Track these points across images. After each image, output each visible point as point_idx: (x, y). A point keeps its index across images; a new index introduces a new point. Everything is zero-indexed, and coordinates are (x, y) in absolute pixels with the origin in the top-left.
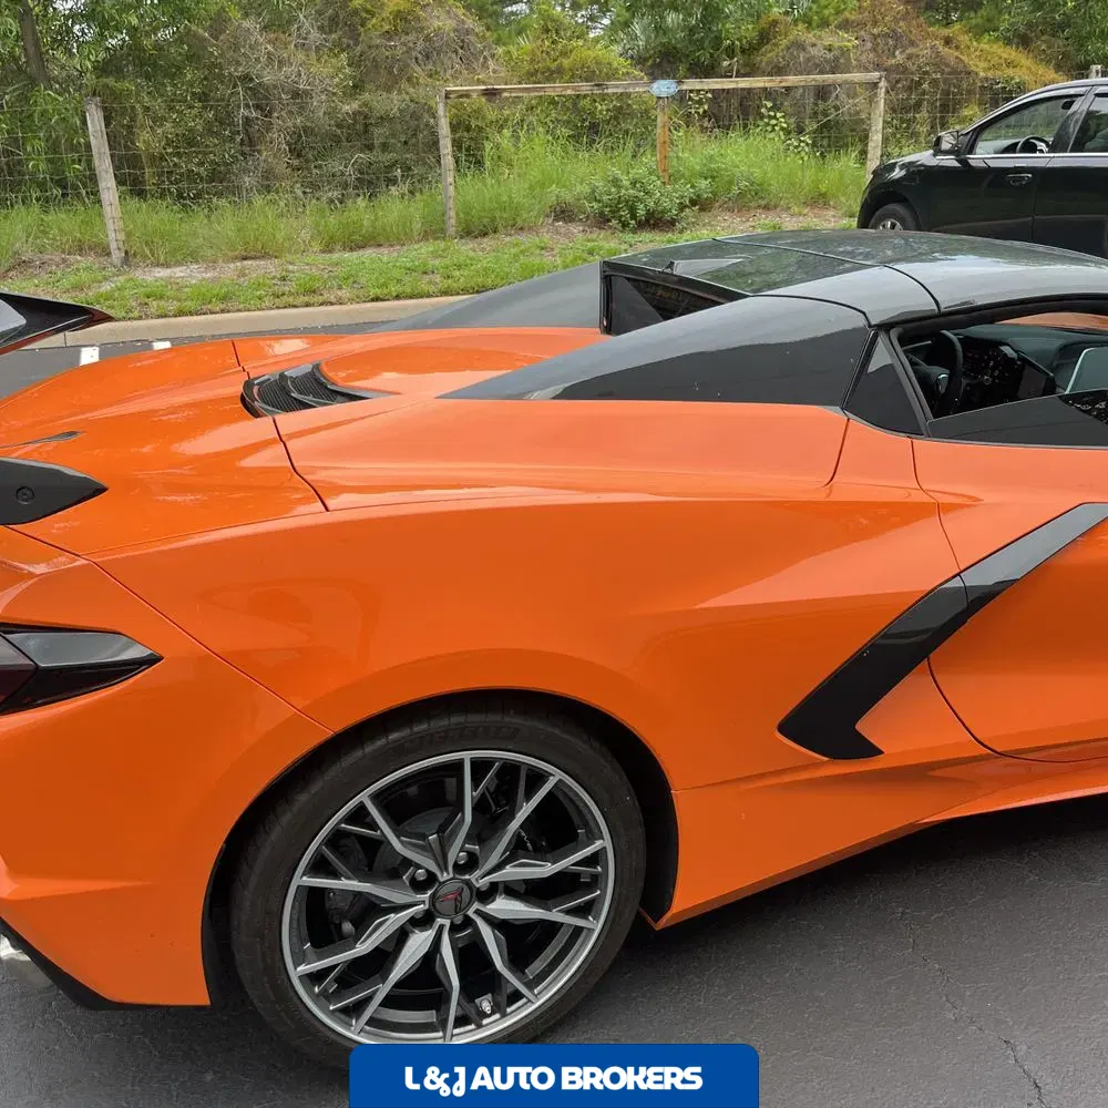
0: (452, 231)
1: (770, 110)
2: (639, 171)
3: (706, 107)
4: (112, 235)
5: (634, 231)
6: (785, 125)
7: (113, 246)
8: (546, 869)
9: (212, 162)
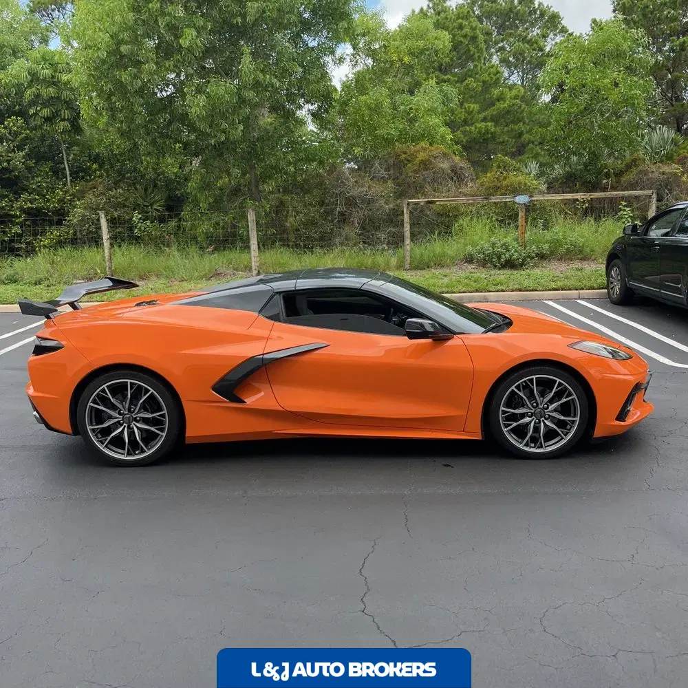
0: (407, 266)
1: (624, 206)
2: (509, 239)
3: (587, 205)
4: (253, 263)
5: (500, 269)
6: (631, 215)
7: (253, 268)
8: (150, 416)
9: (321, 232)
